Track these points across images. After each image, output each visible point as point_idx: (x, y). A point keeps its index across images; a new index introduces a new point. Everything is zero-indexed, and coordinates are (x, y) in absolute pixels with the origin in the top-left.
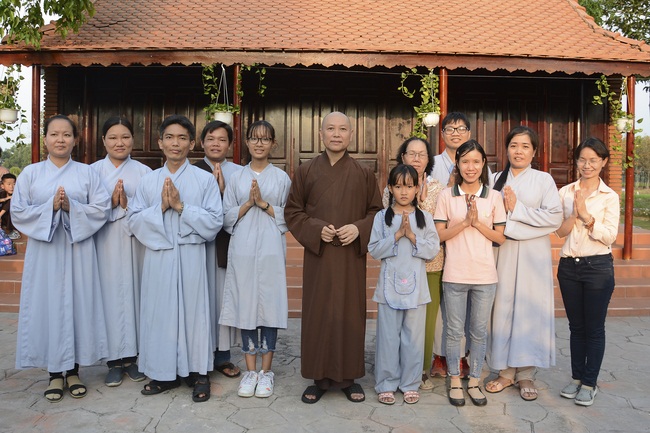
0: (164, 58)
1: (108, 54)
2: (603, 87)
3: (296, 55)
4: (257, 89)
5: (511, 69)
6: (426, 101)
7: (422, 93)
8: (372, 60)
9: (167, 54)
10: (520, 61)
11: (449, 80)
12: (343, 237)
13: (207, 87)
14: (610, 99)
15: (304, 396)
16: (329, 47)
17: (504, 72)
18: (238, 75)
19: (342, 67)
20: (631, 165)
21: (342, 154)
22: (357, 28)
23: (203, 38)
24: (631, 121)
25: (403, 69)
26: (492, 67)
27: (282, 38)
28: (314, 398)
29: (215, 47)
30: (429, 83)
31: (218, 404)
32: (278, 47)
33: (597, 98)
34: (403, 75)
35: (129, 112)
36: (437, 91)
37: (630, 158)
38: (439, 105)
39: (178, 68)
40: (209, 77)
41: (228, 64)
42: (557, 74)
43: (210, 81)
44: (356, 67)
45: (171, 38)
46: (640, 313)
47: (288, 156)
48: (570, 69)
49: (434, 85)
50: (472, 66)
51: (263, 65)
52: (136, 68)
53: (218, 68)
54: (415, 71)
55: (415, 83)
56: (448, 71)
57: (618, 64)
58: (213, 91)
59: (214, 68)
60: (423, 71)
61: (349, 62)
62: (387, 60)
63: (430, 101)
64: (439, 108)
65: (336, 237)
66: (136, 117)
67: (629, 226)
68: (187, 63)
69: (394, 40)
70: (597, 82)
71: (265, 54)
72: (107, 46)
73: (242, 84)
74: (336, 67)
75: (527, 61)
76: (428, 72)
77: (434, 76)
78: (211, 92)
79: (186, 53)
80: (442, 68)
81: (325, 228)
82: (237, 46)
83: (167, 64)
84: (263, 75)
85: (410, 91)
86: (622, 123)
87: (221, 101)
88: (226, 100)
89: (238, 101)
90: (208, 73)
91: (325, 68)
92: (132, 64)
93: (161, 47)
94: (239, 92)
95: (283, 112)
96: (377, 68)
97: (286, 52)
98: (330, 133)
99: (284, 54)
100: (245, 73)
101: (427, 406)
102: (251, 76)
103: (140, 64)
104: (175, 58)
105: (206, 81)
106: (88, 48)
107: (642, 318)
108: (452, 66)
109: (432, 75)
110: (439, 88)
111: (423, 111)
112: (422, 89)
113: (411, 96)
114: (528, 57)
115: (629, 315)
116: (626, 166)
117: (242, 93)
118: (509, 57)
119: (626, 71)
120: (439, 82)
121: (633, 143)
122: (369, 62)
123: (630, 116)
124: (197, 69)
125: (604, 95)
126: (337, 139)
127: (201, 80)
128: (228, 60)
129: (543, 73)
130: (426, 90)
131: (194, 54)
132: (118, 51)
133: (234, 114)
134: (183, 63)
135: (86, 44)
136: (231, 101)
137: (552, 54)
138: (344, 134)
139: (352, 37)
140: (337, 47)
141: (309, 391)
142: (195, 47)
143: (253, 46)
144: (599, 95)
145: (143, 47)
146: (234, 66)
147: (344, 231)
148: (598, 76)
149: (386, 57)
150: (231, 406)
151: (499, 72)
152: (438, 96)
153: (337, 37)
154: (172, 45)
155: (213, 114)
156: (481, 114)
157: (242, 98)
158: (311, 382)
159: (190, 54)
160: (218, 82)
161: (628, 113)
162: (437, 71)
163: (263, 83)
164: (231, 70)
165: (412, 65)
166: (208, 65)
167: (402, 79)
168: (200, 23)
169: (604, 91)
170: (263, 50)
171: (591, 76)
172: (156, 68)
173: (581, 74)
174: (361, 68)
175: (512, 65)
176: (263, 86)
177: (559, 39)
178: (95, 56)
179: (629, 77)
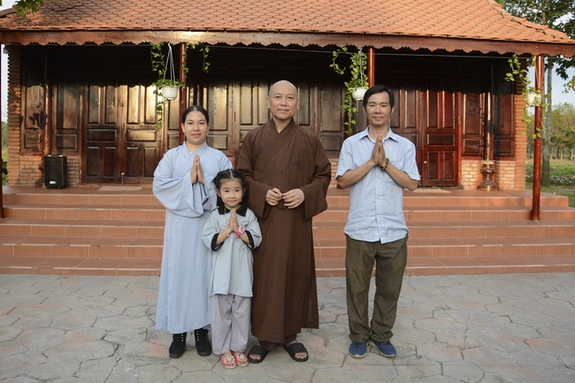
0: (115, 38)
1: (64, 34)
2: (514, 65)
3: (237, 35)
4: (202, 66)
5: (432, 49)
6: (356, 77)
7: (352, 69)
8: (306, 39)
9: (118, 34)
10: (441, 41)
11: (377, 59)
12: (289, 200)
13: (155, 64)
14: (521, 76)
15: (249, 356)
16: (268, 28)
17: (426, 51)
18: (184, 53)
19: (279, 46)
20: (539, 135)
21: (288, 122)
22: (292, 12)
24: (539, 96)
25: (334, 48)
26: (415, 46)
27: (223, 21)
29: (162, 27)
30: (358, 60)
31: (162, 367)
32: (219, 28)
33: (509, 75)
34: (335, 54)
35: (86, 89)
36: (365, 68)
37: (538, 130)
38: (368, 81)
39: (128, 47)
40: (156, 55)
41: (174, 43)
42: (473, 53)
43: (158, 59)
44: (292, 46)
46: (552, 270)
47: (230, 128)
48: (485, 49)
49: (361, 63)
50: (397, 46)
51: (206, 44)
52: (90, 47)
53: (165, 46)
54: (345, 49)
55: (345, 61)
56: (375, 50)
57: (528, 44)
58: (161, 68)
59: (162, 47)
60: (353, 49)
61: (285, 41)
62: (320, 40)
63: (359, 77)
64: (367, 84)
65: (282, 201)
66: (92, 92)
67: (537, 191)
68: (137, 42)
69: (325, 23)
70: (510, 61)
71: (208, 33)
72: (62, 26)
73: (187, 61)
74: (273, 45)
75: (446, 42)
76: (357, 51)
77: (363, 54)
78: (159, 69)
79: (135, 33)
80: (370, 47)
81: (270, 191)
82: (183, 27)
83: (118, 43)
84: (206, 53)
85: (341, 68)
86: (531, 98)
87: (168, 77)
88: (172, 76)
89: (183, 76)
90: (156, 51)
91: (263, 46)
92: (86, 43)
93: (113, 27)
94: (184, 69)
95: (225, 88)
96: (311, 47)
97: (228, 32)
98: (277, 102)
99: (225, 34)
100: (190, 51)
102: (195, 52)
103: (93, 43)
104: (125, 38)
105: (154, 59)
106: (45, 28)
107: (554, 274)
108: (379, 46)
109: (360, 53)
110: (368, 65)
111: (353, 86)
112: (351, 66)
113: (342, 73)
114: (448, 38)
115: (542, 272)
116: (534, 136)
117: (187, 69)
118: (430, 37)
119: (535, 51)
120: (367, 60)
121: (541, 116)
122: (304, 41)
123: (539, 91)
124: (146, 47)
125: (515, 72)
126: (284, 108)
127: (149, 58)
128: (174, 39)
129: (461, 52)
130: (355, 67)
131: (143, 33)
133: (180, 89)
134: (133, 42)
136: (178, 77)
137: (469, 35)
138: (291, 103)
139: (287, 20)
140: (274, 28)
141: (254, 351)
142: (145, 27)
143: (198, 27)
144: (512, 72)
145: (96, 27)
146: (180, 44)
148: (510, 55)
149: (319, 37)
150: (174, 369)
151: (422, 51)
152: (367, 72)
153: (273, 20)
154: (123, 26)
155: (161, 89)
157: (187, 74)
159: (139, 33)
160: (165, 59)
161: (537, 89)
162: (366, 50)
163: (207, 60)
164: (177, 48)
165: (342, 44)
166: (156, 44)
167: (333, 57)
168: (150, 8)
169: (515, 68)
170: (207, 30)
171: (504, 55)
172: (108, 47)
173: (496, 54)
174: (296, 46)
175: (433, 44)
176: (207, 63)
177: (472, 24)
179: (538, 56)
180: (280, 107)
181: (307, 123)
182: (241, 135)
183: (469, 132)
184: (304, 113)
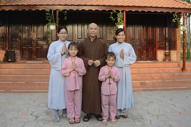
0: (33, 8)
1: (14, 7)
2: (175, 16)
3: (77, 7)
4: (64, 18)
5: (146, 11)
6: (119, 21)
8: (101, 8)
9: (34, 7)
10: (149, 8)
11: (126, 15)
12: (96, 64)
13: (47, 17)
14: (178, 20)
15: (83, 119)
16: (87, 4)
17: (144, 12)
18: (57, 13)
19: (91, 10)
20: (185, 41)
21: (95, 37)
23: (46, 1)
24: (184, 27)
25: (111, 11)
26: (140, 10)
27: (71, 2)
28: (87, 120)
29: (50, 4)
30: (120, 15)
32: (70, 4)
33: (174, 20)
34: (111, 13)
35: (22, 26)
36: (122, 18)
37: (184, 39)
38: (123, 23)
39: (38, 11)
40: (48, 14)
41: (54, 10)
42: (161, 12)
43: (48, 15)
44: (96, 10)
45: (35, 2)
46: (190, 89)
47: (74, 40)
48: (165, 11)
49: (121, 16)
50: (134, 10)
51: (66, 10)
52: (24, 11)
53: (51, 11)
54: (115, 11)
55: (115, 16)
56: (126, 12)
57: (180, 9)
58: (49, 18)
59: (50, 11)
60: (118, 11)
61: (94, 9)
62: (106, 8)
63: (120, 21)
64: (123, 24)
65: (93, 64)
66: (24, 27)
67: (184, 61)
68: (41, 9)
69: (108, 2)
70: (174, 15)
71: (66, 6)
72: (14, 4)
73: (59, 16)
74: (89, 10)
75: (151, 8)
76: (119, 12)
77: (122, 13)
78: (49, 19)
79: (40, 6)
80: (124, 11)
81: (89, 61)
82: (57, 4)
83: (34, 10)
84: (65, 13)
85: (114, 18)
86: (181, 28)
87: (52, 22)
88: (53, 22)
89: (57, 22)
90: (48, 12)
91: (86, 11)
92: (22, 10)
93: (32, 4)
94: (58, 19)
95: (72, 25)
96: (103, 11)
97: (73, 5)
98: (91, 31)
99: (72, 6)
100: (60, 12)
101: (125, 122)
102: (62, 13)
103: (25, 10)
104: (36, 8)
106: (7, 4)
108: (127, 10)
110: (123, 17)
111: (118, 24)
112: (117, 18)
113: (114, 20)
114: (152, 7)
115: (186, 90)
116: (183, 42)
117: (59, 19)
118: (145, 7)
119: (182, 11)
120: (123, 15)
121: (185, 34)
122: (100, 9)
123: (184, 26)
124: (44, 11)
125: (176, 19)
127: (45, 15)
128: (54, 8)
129: (156, 12)
130: (119, 18)
131: (43, 6)
132: (18, 5)
133: (56, 26)
134: (39, 9)
135: (7, 3)
136: (55, 22)
137: (159, 6)
138: (96, 31)
139: (94, 1)
140: (90, 4)
141: (85, 117)
142: (43, 4)
143: (62, 4)
145: (26, 4)
146: (56, 10)
147: (96, 62)
148: (174, 13)
149: (106, 7)
150: (58, 124)
151: (142, 12)
152: (123, 20)
153: (89, 1)
154: (35, 4)
155: (49, 26)
156: (136, 26)
157: (59, 21)
158: (86, 115)
159: (41, 6)
160: (51, 15)
161: (183, 25)
162: (122, 12)
163: (66, 16)
164: (55, 11)
165: (114, 10)
166: (48, 10)
167: (111, 14)
169: (176, 18)
170: (66, 5)
171: (172, 13)
172: (30, 11)
173: (169, 12)
174: (98, 11)
175: (146, 9)
176: (66, 17)
178: (10, 7)
179: (183, 13)
180: (92, 32)
181: (102, 38)
182: (78, 42)
183: (160, 40)
184: (100, 34)
